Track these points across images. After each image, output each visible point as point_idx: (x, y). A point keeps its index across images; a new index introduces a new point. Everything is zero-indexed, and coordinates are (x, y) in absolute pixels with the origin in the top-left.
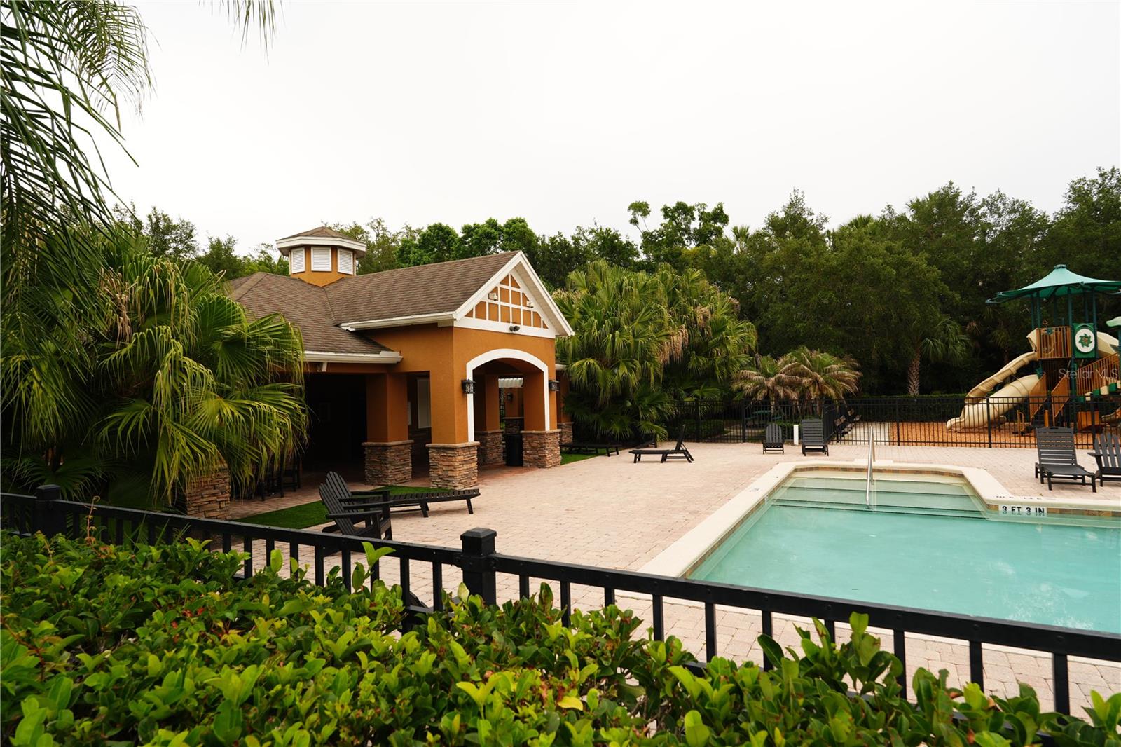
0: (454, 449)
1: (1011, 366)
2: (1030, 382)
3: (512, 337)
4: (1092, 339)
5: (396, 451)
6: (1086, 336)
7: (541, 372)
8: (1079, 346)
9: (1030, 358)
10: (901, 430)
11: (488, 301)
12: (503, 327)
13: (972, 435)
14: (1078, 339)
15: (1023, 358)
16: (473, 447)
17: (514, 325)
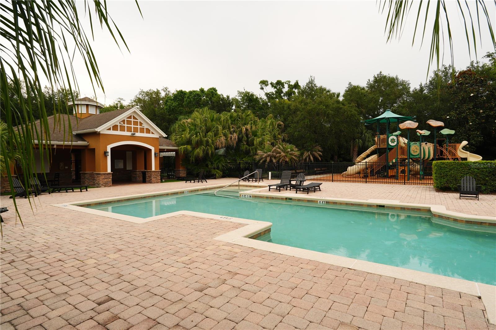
0: (100, 174)
1: (368, 152)
2: (374, 158)
3: (133, 137)
4: (396, 140)
5: (90, 175)
6: (393, 139)
7: (150, 150)
8: (390, 143)
9: (375, 147)
10: (334, 176)
11: (119, 125)
12: (129, 134)
13: (348, 178)
14: (390, 140)
15: (372, 148)
16: (109, 174)
17: (134, 133)
